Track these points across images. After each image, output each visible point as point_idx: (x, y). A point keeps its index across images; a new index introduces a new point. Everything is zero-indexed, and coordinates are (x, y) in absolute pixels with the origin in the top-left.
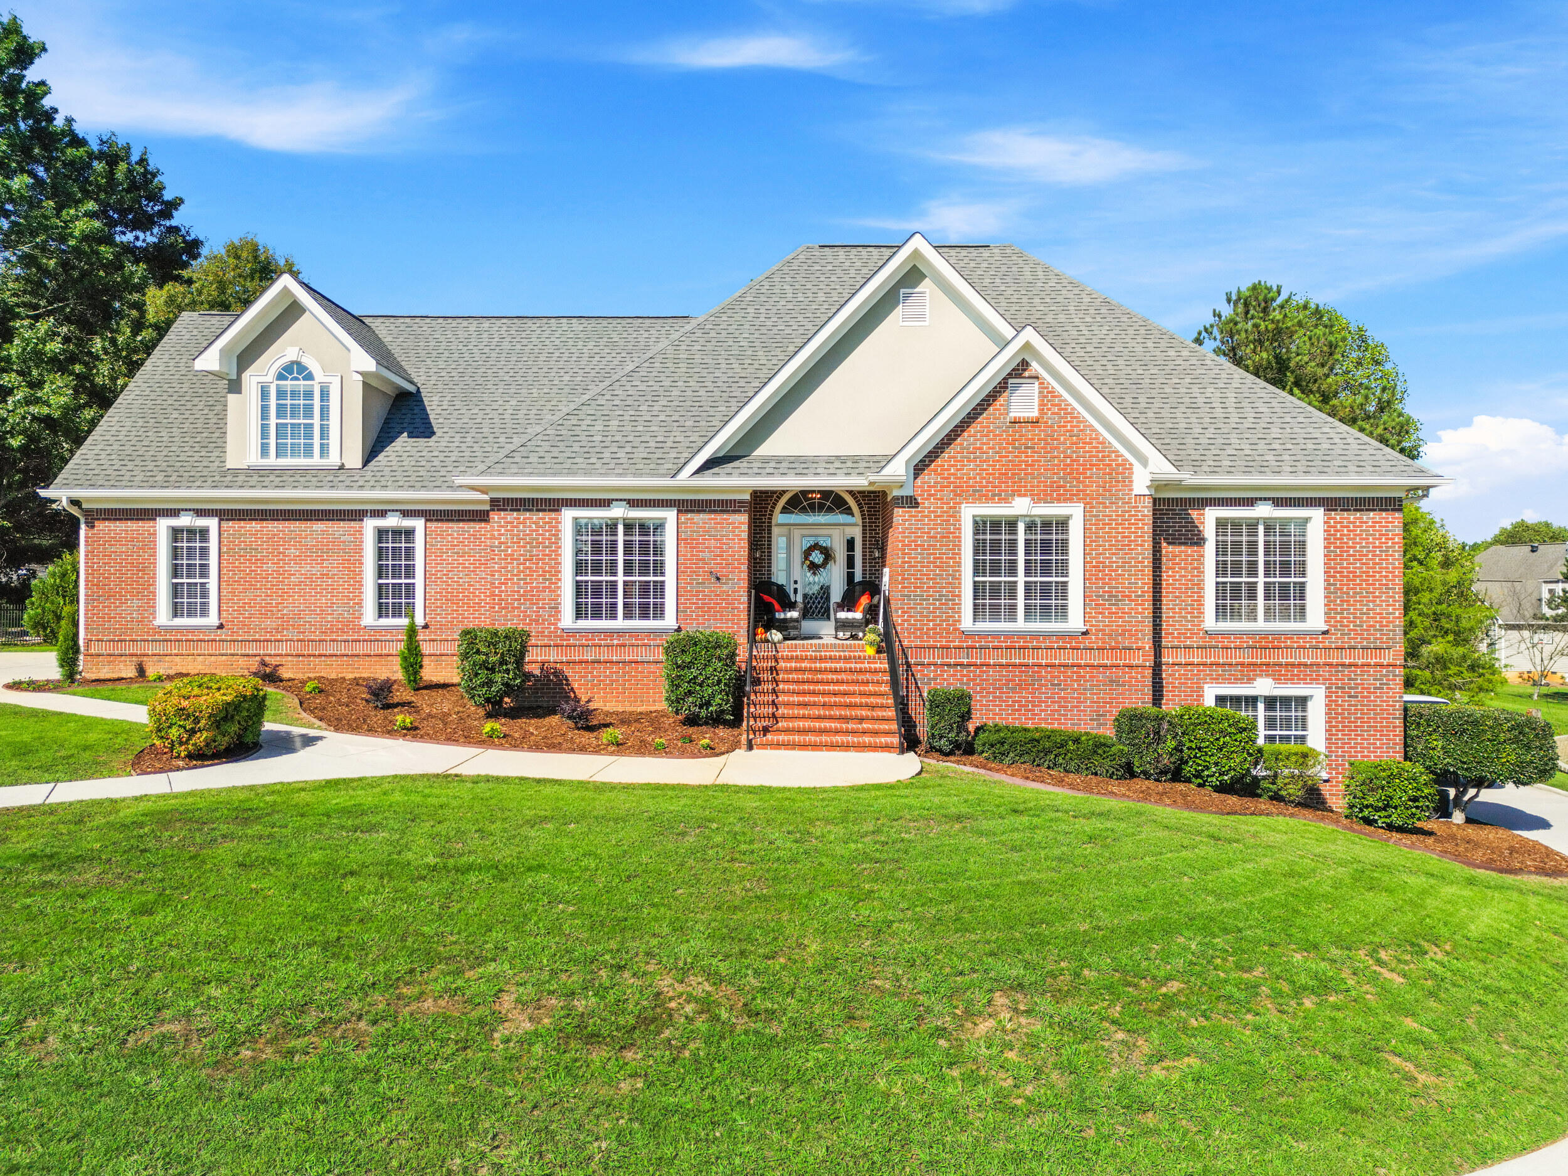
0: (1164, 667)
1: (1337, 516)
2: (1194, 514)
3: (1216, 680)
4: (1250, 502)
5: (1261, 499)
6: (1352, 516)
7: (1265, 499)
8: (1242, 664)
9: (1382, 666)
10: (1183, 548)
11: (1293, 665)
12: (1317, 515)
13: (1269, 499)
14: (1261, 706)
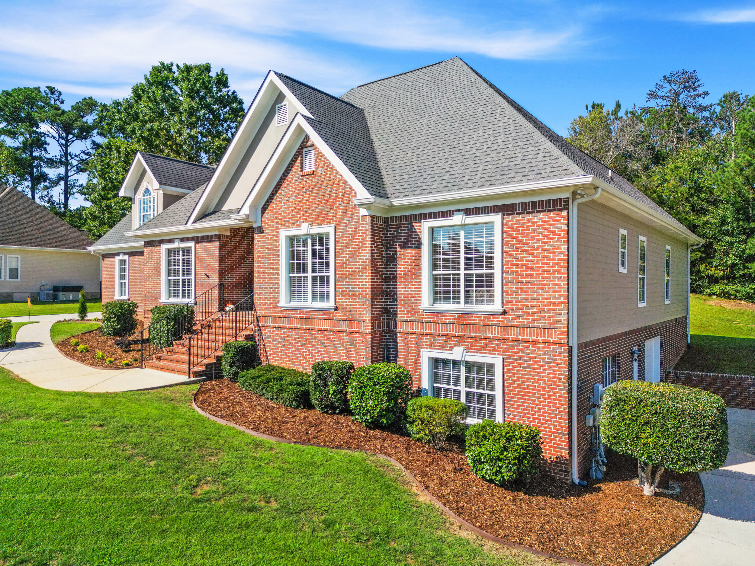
0: (399, 335)
1: (513, 219)
2: (416, 225)
3: (431, 346)
4: (449, 214)
5: (456, 211)
6: (525, 218)
7: (459, 211)
8: (446, 336)
9: (549, 343)
10: (409, 251)
11: (480, 338)
12: (496, 218)
13: (462, 210)
14: (463, 369)
